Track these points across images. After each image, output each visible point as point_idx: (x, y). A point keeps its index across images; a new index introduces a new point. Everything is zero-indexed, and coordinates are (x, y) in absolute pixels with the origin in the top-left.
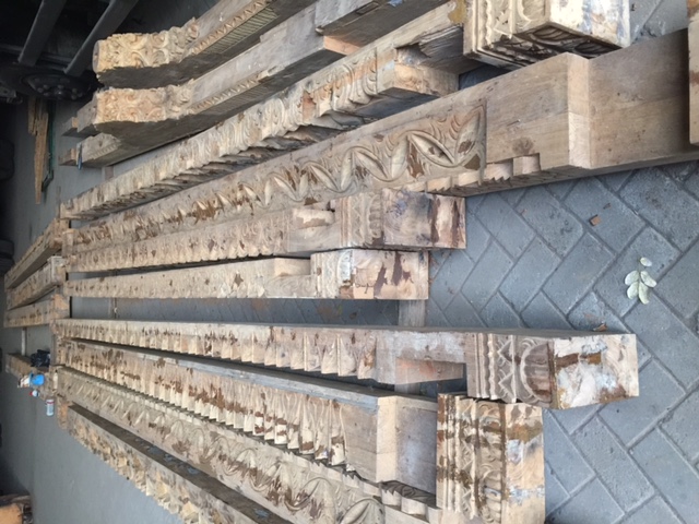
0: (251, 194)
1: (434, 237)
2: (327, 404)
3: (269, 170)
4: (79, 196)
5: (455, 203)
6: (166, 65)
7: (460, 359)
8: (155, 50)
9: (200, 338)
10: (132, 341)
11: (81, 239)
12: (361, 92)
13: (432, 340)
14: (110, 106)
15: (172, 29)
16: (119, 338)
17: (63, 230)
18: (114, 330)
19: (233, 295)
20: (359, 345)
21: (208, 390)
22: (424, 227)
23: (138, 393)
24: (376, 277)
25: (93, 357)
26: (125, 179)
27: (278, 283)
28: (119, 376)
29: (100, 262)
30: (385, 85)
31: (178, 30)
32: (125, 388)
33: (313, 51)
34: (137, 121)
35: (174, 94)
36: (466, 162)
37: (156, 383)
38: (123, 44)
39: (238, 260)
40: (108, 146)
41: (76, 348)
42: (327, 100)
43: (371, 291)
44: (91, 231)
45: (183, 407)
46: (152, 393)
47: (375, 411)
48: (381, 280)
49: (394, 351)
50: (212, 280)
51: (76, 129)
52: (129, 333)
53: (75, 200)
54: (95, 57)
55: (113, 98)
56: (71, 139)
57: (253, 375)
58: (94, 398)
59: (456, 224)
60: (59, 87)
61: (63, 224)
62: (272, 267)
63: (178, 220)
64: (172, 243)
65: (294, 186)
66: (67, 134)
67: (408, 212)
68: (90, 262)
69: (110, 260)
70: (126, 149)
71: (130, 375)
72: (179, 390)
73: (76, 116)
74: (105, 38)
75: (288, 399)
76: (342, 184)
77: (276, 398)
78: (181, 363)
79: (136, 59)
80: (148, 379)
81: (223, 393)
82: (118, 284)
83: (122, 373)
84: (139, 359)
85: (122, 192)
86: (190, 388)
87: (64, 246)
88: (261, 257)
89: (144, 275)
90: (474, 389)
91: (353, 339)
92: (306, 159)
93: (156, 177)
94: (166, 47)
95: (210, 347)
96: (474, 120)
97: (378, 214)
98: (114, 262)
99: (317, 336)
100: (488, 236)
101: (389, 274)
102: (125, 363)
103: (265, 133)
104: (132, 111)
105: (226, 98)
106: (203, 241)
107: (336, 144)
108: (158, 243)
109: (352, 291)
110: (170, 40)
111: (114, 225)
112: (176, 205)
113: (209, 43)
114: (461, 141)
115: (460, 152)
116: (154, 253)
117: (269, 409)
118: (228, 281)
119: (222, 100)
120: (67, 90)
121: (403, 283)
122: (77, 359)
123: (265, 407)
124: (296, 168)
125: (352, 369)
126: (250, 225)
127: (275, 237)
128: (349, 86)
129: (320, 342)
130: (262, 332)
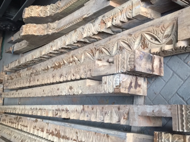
0: (76, 59)
1: (153, 70)
2: (104, 136)
3: (84, 50)
4: (12, 63)
5: (160, 59)
6: (48, 16)
7: (169, 115)
8: (44, 12)
9: (53, 110)
10: (26, 113)
11: (10, 78)
12: (125, 18)
13: (155, 108)
14: (27, 29)
15: (51, 4)
16: (21, 111)
17: (4, 75)
18: (20, 109)
19: (68, 94)
20: (121, 111)
21: (54, 131)
22: (149, 66)
23: (26, 132)
24: (128, 85)
25: (10, 119)
26: (29, 56)
27: (88, 88)
28: (20, 126)
29: (17, 85)
30: (136, 14)
31: (53, 5)
32: (21, 130)
33: (106, 6)
34: (36, 35)
35: (50, 26)
36: (166, 42)
37: (34, 128)
38: (34, 9)
39: (72, 80)
40: (24, 45)
41: (4, 116)
42: (110, 22)
43: (127, 90)
44: (14, 75)
45: (44, 137)
46: (31, 132)
47: (125, 139)
48: (130, 86)
49: (137, 113)
50: (60, 88)
51: (13, 40)
52: (25, 109)
53: (10, 64)
54: (23, 13)
55: (29, 26)
56: (10, 44)
57: (73, 125)
58: (9, 134)
59: (160, 67)
60: (9, 26)
61: (4, 73)
62: (85, 83)
63: (47, 70)
64: (45, 76)
65: (93, 55)
66: (9, 43)
67: (144, 60)
68: (13, 85)
69: (21, 84)
70: (30, 46)
71: (24, 126)
72: (43, 131)
73: (13, 36)
74: (28, 7)
75: (87, 134)
76: (113, 53)
77: (82, 134)
78: (44, 121)
79: (38, 14)
80: (30, 127)
81: (60, 132)
82: (23, 92)
83: (21, 125)
84: (28, 120)
85: (27, 60)
86: (47, 130)
87: (4, 80)
88: (81, 79)
89: (33, 89)
90: (176, 128)
91: (119, 109)
92: (100, 45)
93: (41, 54)
94: (48, 11)
95: (57, 114)
96: (171, 26)
97: (133, 60)
98: (22, 84)
99: (103, 108)
100: (172, 72)
101: (133, 84)
102: (22, 121)
103: (85, 35)
104: (35, 31)
105: (70, 26)
106: (58, 74)
107: (112, 38)
108: (40, 77)
109: (120, 89)
110: (50, 8)
111: (23, 73)
112: (47, 64)
113: (64, 8)
114: (165, 34)
115: (164, 38)
116: (38, 80)
117: (79, 138)
118: (67, 89)
119: (68, 27)
120: (11, 27)
121: (138, 88)
122: (4, 120)
123: (77, 137)
124: (95, 48)
125: (117, 120)
126: (77, 67)
127: (88, 71)
128: (120, 16)
129: (104, 110)
130: (80, 107)
